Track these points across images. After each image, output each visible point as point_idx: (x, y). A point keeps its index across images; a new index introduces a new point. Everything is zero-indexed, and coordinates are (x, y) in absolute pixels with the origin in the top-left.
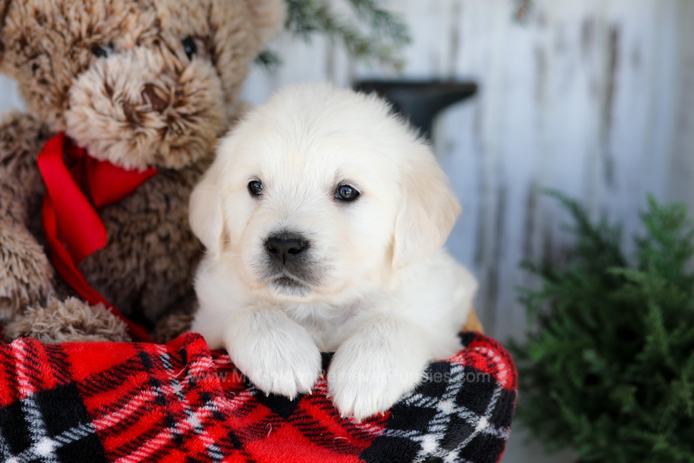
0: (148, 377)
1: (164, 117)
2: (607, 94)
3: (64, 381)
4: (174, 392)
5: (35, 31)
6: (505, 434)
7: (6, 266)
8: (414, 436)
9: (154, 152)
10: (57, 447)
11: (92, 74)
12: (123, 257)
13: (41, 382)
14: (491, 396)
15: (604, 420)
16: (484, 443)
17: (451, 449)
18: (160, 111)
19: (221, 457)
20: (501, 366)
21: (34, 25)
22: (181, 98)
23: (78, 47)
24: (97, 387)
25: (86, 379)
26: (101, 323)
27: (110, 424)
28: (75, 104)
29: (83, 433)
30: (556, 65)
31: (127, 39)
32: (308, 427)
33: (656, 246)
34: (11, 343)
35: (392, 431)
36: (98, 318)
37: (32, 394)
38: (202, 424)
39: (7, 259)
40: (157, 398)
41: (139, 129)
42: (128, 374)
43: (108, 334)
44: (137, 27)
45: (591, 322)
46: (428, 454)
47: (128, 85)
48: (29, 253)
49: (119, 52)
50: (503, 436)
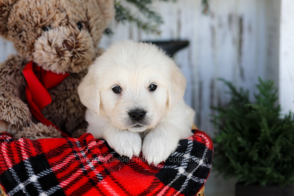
0: (72, 150)
1: (72, 52)
2: (240, 43)
3: (39, 153)
4: (82, 155)
5: (20, 22)
6: (210, 166)
7: (13, 112)
8: (175, 167)
9: (68, 66)
10: (38, 178)
11: (43, 37)
12: (57, 108)
13: (31, 154)
14: (204, 152)
15: (246, 165)
16: (202, 170)
17: (190, 173)
18: (70, 50)
19: (102, 178)
20: (207, 140)
21: (19, 20)
22: (78, 45)
23: (37, 27)
24: (52, 155)
25: (48, 152)
26: (52, 132)
27: (58, 169)
28: (37, 50)
29: (48, 172)
30: (219, 32)
31: (56, 23)
32: (134, 166)
33: (263, 97)
34: (18, 140)
35: (166, 166)
36: (51, 130)
37: (28, 158)
38: (94, 166)
39: (14, 110)
40: (76, 158)
41: (62, 58)
42: (64, 149)
43: (54, 136)
44: (59, 19)
45: (239, 127)
46: (181, 174)
47: (57, 41)
48: (22, 107)
49: (53, 29)
50: (209, 167)
